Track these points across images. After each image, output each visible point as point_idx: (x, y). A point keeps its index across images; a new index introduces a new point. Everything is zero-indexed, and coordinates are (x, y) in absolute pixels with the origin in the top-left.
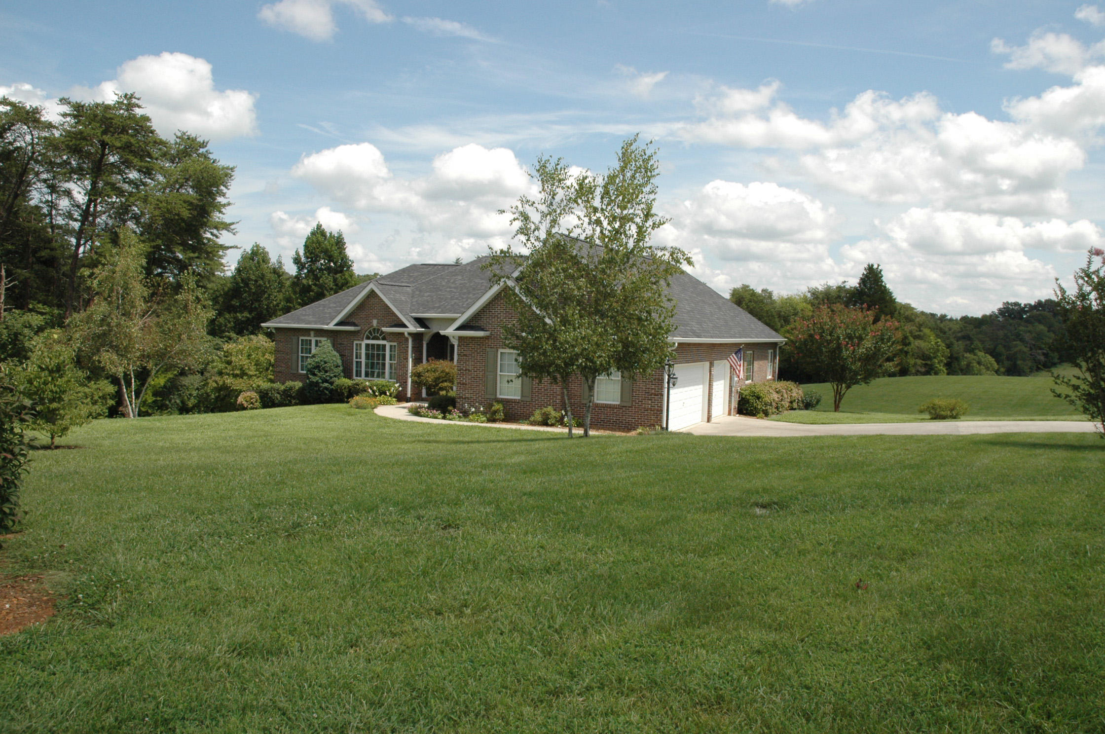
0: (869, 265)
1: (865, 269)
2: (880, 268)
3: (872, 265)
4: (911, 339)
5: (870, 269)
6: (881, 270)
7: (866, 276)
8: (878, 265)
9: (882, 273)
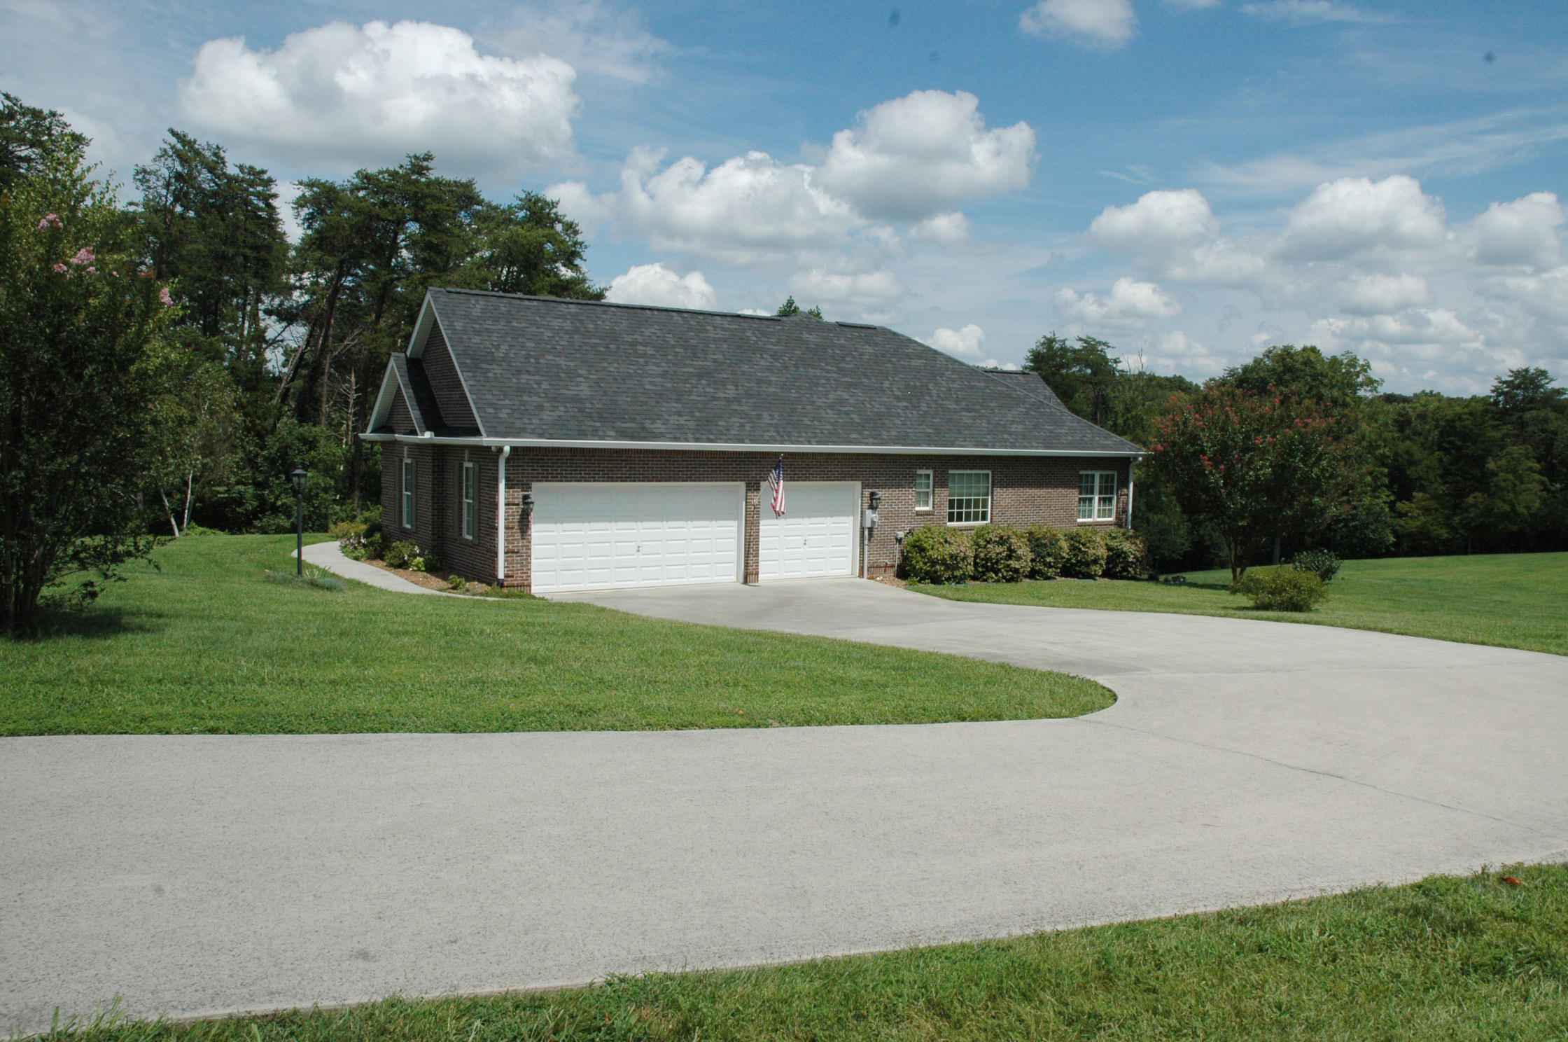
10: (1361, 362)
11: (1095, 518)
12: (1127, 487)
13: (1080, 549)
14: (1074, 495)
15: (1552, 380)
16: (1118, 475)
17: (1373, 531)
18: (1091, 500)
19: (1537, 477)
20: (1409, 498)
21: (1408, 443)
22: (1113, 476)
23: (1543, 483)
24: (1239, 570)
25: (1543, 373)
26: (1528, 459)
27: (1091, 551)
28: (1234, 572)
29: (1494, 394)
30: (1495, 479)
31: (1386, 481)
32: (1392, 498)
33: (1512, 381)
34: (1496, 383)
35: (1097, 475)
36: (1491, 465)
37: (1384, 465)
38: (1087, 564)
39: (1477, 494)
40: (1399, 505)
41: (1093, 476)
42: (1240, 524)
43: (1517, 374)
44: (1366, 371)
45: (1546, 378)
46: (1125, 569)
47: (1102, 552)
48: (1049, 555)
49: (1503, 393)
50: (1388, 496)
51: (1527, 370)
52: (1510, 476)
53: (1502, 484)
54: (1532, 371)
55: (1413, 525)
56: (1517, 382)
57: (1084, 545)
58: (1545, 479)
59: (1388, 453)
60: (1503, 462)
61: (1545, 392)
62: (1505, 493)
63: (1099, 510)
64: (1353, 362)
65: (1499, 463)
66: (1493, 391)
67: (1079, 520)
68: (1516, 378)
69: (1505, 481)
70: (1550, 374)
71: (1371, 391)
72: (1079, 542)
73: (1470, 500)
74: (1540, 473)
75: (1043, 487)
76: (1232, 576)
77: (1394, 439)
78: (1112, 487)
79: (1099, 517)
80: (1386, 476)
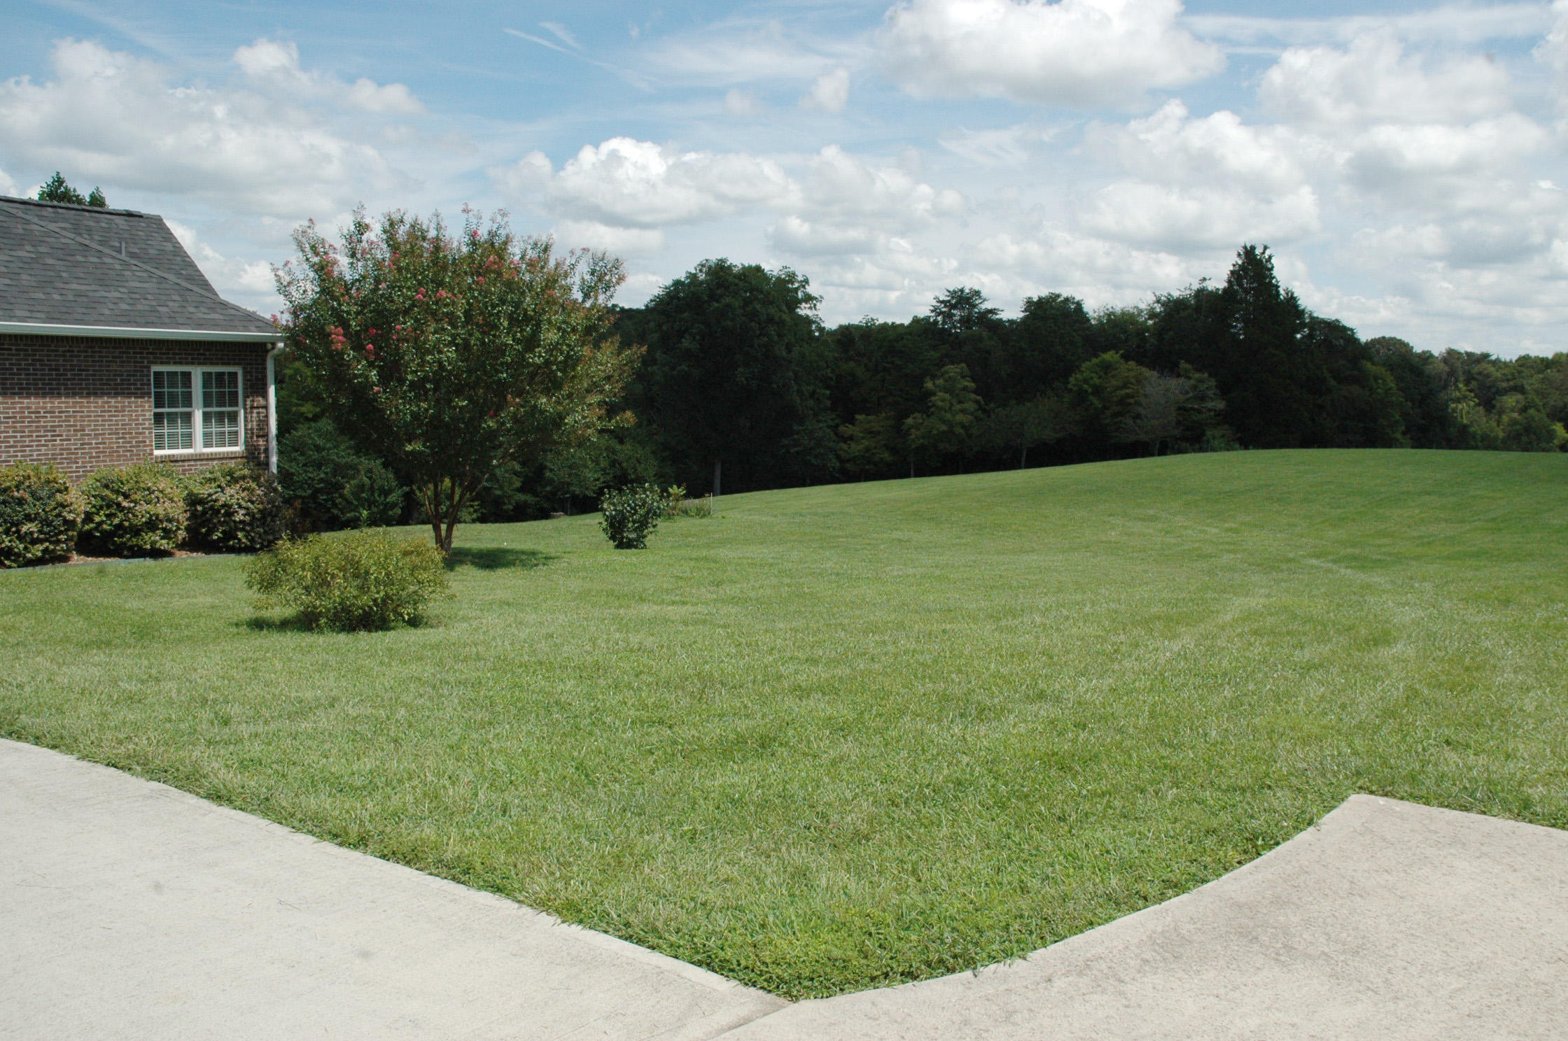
0: (1245, 247)
1: (1239, 255)
2: (1268, 252)
3: (1253, 248)
4: (1333, 383)
5: (1249, 253)
6: (1270, 257)
7: (1242, 267)
8: (1265, 248)
9: (1273, 261)
10: (800, 278)
11: (199, 448)
12: (265, 395)
13: (119, 505)
14: (145, 409)
15: (985, 300)
16: (245, 373)
17: (816, 457)
18: (188, 418)
19: (973, 396)
20: (852, 421)
21: (852, 364)
22: (233, 376)
23: (977, 402)
24: (444, 527)
25: (977, 293)
26: (963, 377)
27: (143, 508)
28: (437, 529)
29: (933, 314)
30: (933, 398)
31: (828, 403)
32: (837, 421)
33: (949, 301)
34: (934, 303)
35: (197, 373)
36: (929, 385)
37: (827, 387)
38: (136, 531)
39: (917, 415)
40: (842, 429)
41: (187, 377)
42: (409, 448)
43: (953, 294)
44: (804, 287)
45: (980, 297)
46: (230, 535)
47: (177, 511)
48: (28, 518)
49: (941, 313)
50: (832, 420)
51: (962, 291)
52: (947, 396)
53: (940, 404)
54: (967, 291)
55: (855, 448)
56: (954, 302)
57: (126, 496)
58: (979, 398)
59: (830, 375)
60: (940, 382)
61: (979, 313)
62: (943, 412)
63: (206, 435)
64: (792, 277)
65: (937, 382)
66: (932, 311)
67: (157, 453)
68: (953, 298)
69: (943, 401)
70: (983, 294)
71: (810, 308)
72: (118, 492)
73: (910, 421)
74: (975, 392)
75: (59, 395)
76: (433, 534)
77: (836, 359)
78: (234, 395)
79: (206, 445)
80: (829, 399)
